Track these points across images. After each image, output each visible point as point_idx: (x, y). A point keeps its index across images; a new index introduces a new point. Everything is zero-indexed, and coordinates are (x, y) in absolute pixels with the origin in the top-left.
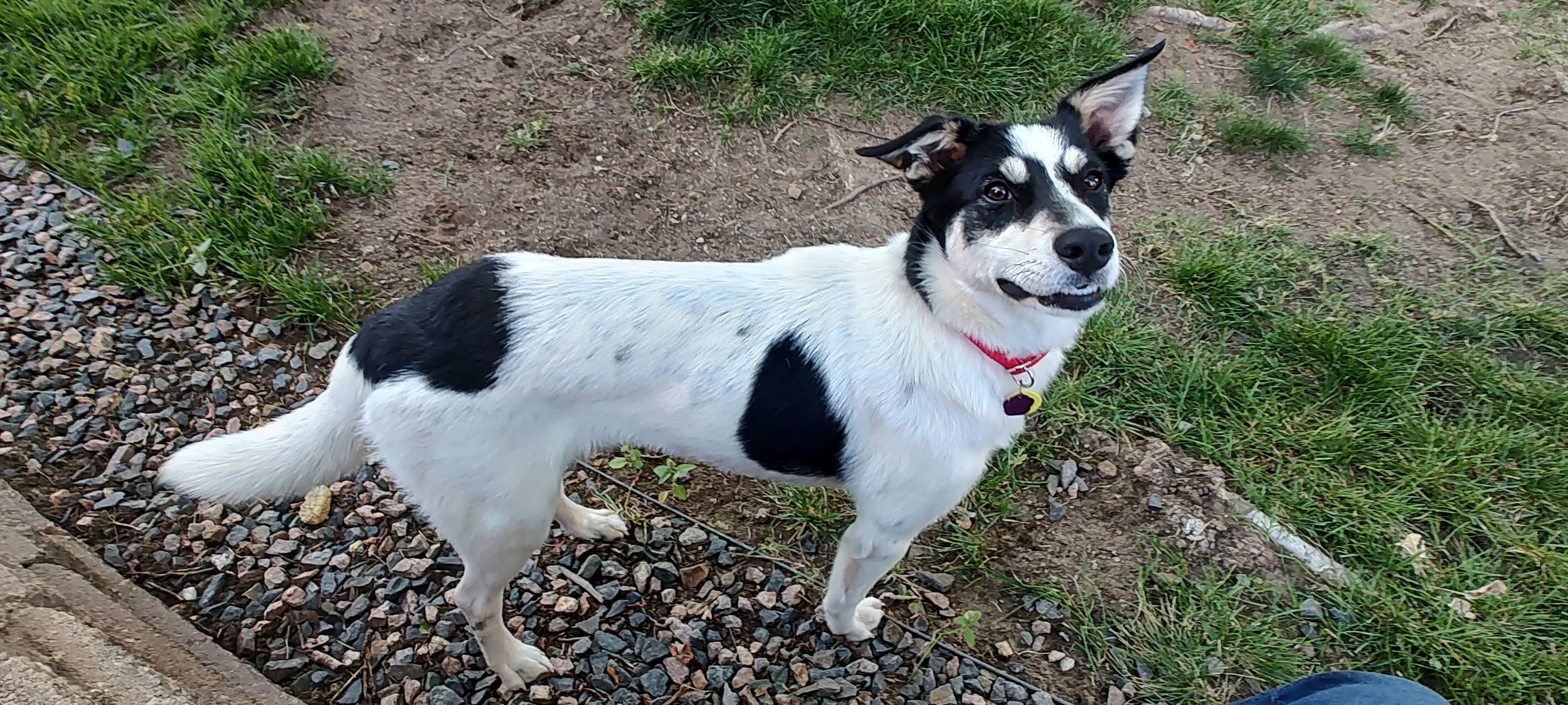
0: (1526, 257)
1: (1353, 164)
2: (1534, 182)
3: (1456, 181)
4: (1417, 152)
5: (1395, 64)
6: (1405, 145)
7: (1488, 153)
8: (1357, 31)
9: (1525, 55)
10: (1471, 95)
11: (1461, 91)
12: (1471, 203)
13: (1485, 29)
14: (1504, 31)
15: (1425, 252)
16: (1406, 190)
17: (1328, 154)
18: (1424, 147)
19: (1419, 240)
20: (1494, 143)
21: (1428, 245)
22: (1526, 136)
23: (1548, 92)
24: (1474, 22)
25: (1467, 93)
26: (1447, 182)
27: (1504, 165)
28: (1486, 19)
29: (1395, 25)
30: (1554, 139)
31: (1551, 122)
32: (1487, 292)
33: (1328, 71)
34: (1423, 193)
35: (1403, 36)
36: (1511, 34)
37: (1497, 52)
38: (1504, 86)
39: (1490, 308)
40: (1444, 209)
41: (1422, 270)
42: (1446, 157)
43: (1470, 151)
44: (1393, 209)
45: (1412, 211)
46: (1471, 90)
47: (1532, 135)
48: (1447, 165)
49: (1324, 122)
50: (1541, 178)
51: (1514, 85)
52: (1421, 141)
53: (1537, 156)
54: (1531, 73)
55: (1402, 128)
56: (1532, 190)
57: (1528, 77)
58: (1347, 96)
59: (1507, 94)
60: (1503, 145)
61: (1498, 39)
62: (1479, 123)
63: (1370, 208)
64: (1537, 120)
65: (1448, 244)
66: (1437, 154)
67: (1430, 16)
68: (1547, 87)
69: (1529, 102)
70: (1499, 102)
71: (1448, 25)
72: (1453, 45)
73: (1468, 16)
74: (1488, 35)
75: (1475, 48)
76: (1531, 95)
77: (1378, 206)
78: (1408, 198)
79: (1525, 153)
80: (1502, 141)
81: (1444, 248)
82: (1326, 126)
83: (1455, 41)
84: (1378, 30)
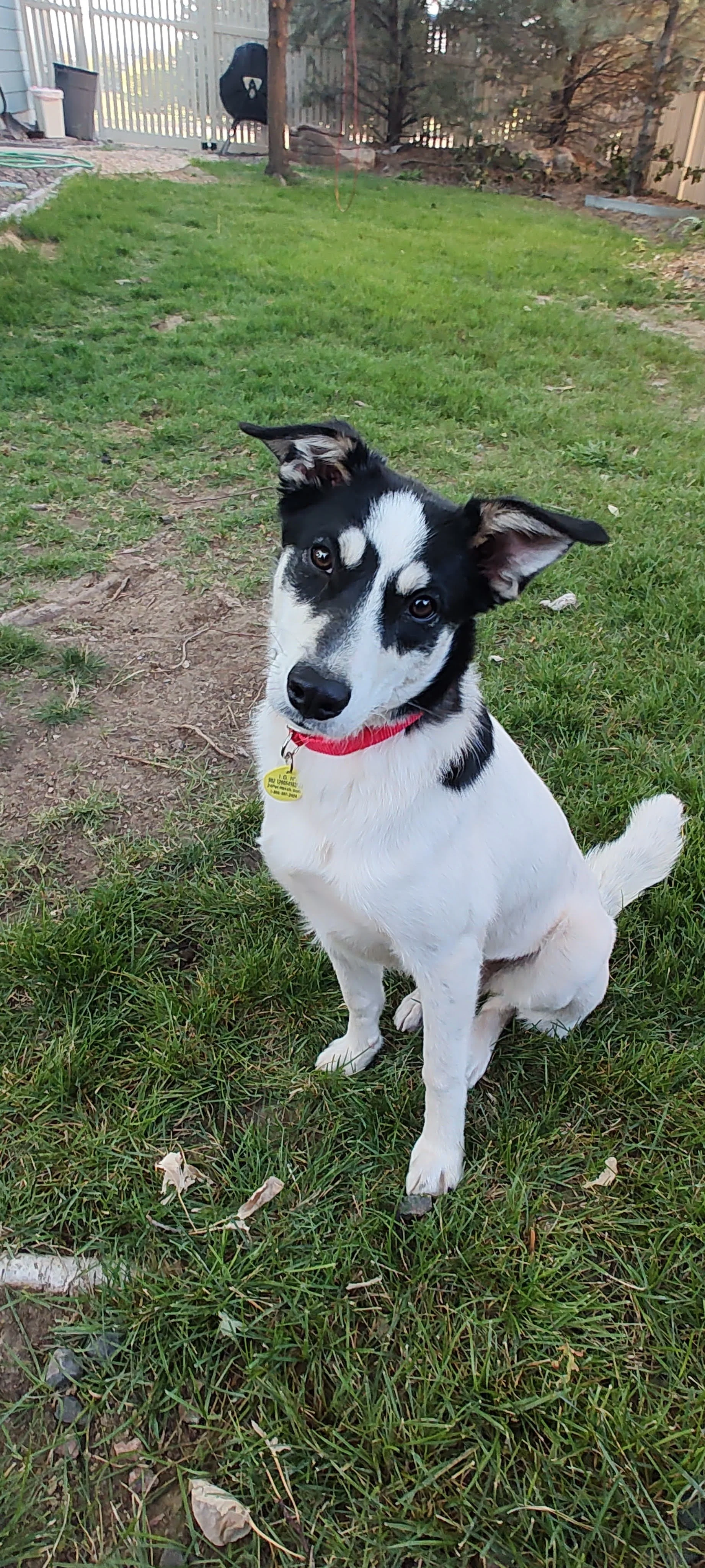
0: (236, 758)
1: (55, 737)
2: (231, 689)
3: (163, 714)
4: (121, 701)
5: (80, 632)
6: (107, 701)
7: (186, 679)
8: (33, 614)
9: (191, 589)
10: (156, 635)
11: (146, 635)
12: (179, 729)
13: (155, 579)
14: (169, 576)
15: (147, 793)
16: (113, 740)
17: (27, 736)
18: (127, 694)
19: (139, 785)
20: (189, 668)
21: (148, 786)
22: (213, 653)
23: (218, 611)
24: (145, 577)
25: (151, 634)
26: (154, 719)
27: (202, 683)
28: (153, 572)
29: (72, 599)
30: (236, 647)
31: (227, 634)
32: (207, 808)
33: (9, 658)
34: (133, 737)
35: (83, 606)
36: (175, 576)
37: (169, 593)
38: (182, 619)
39: (213, 823)
40: (156, 745)
41: (146, 813)
42: (148, 696)
43: (169, 683)
44: (107, 764)
45: (126, 759)
46: (154, 631)
47: (218, 650)
48: (150, 703)
49: (21, 707)
50: (236, 683)
51: (189, 614)
52: (121, 690)
53: (228, 665)
54: (200, 601)
55: (99, 685)
56: (233, 696)
57: (199, 605)
58: (36, 675)
59: (187, 624)
60: (197, 667)
61: (166, 584)
62: (170, 656)
63: (82, 773)
64: (217, 636)
65: (167, 777)
66: (139, 697)
67: (105, 583)
68: (216, 608)
69: (207, 624)
70: (183, 633)
71: (123, 586)
72: (132, 600)
73: (138, 573)
74: (159, 584)
75: (151, 596)
76: (206, 619)
77: (91, 767)
78: (118, 748)
79: (218, 667)
80: (195, 664)
81: (165, 782)
82: (23, 710)
83: (133, 596)
84: (54, 608)
